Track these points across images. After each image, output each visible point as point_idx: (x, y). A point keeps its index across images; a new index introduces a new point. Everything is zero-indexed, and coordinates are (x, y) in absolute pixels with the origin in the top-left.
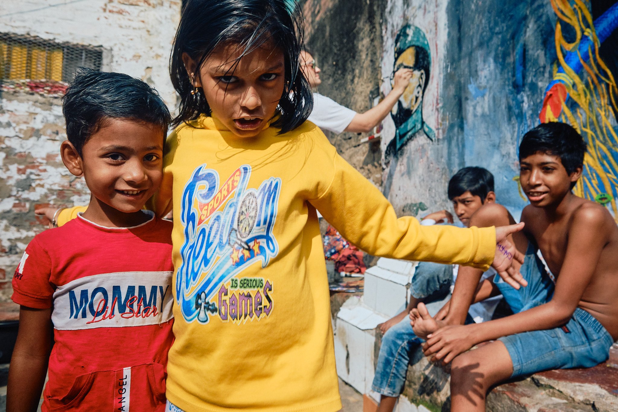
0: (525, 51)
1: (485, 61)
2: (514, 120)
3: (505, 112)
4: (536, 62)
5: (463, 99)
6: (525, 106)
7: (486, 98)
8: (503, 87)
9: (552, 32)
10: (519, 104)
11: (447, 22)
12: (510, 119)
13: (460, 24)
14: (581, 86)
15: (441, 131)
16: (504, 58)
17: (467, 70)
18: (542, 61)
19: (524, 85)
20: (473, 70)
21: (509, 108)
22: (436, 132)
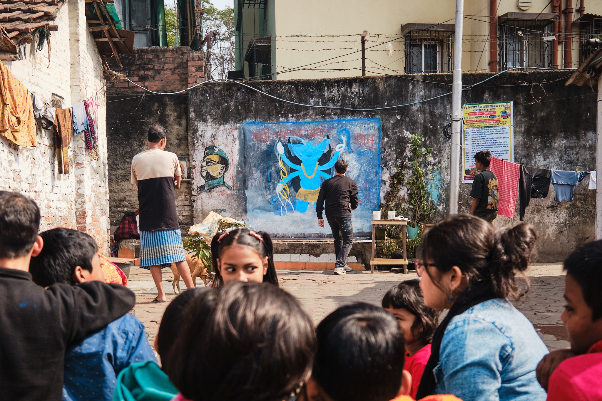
0: (271, 173)
1: (256, 171)
2: (267, 189)
3: (264, 187)
4: (275, 177)
5: (246, 180)
6: (271, 187)
7: (257, 182)
8: (263, 180)
9: (280, 172)
10: (269, 186)
11: (238, 153)
12: (265, 189)
13: (245, 158)
14: (287, 186)
15: (235, 187)
16: (264, 173)
17: (248, 172)
18: (277, 177)
19: (271, 182)
20: (251, 173)
21: (265, 186)
22: (232, 187)
